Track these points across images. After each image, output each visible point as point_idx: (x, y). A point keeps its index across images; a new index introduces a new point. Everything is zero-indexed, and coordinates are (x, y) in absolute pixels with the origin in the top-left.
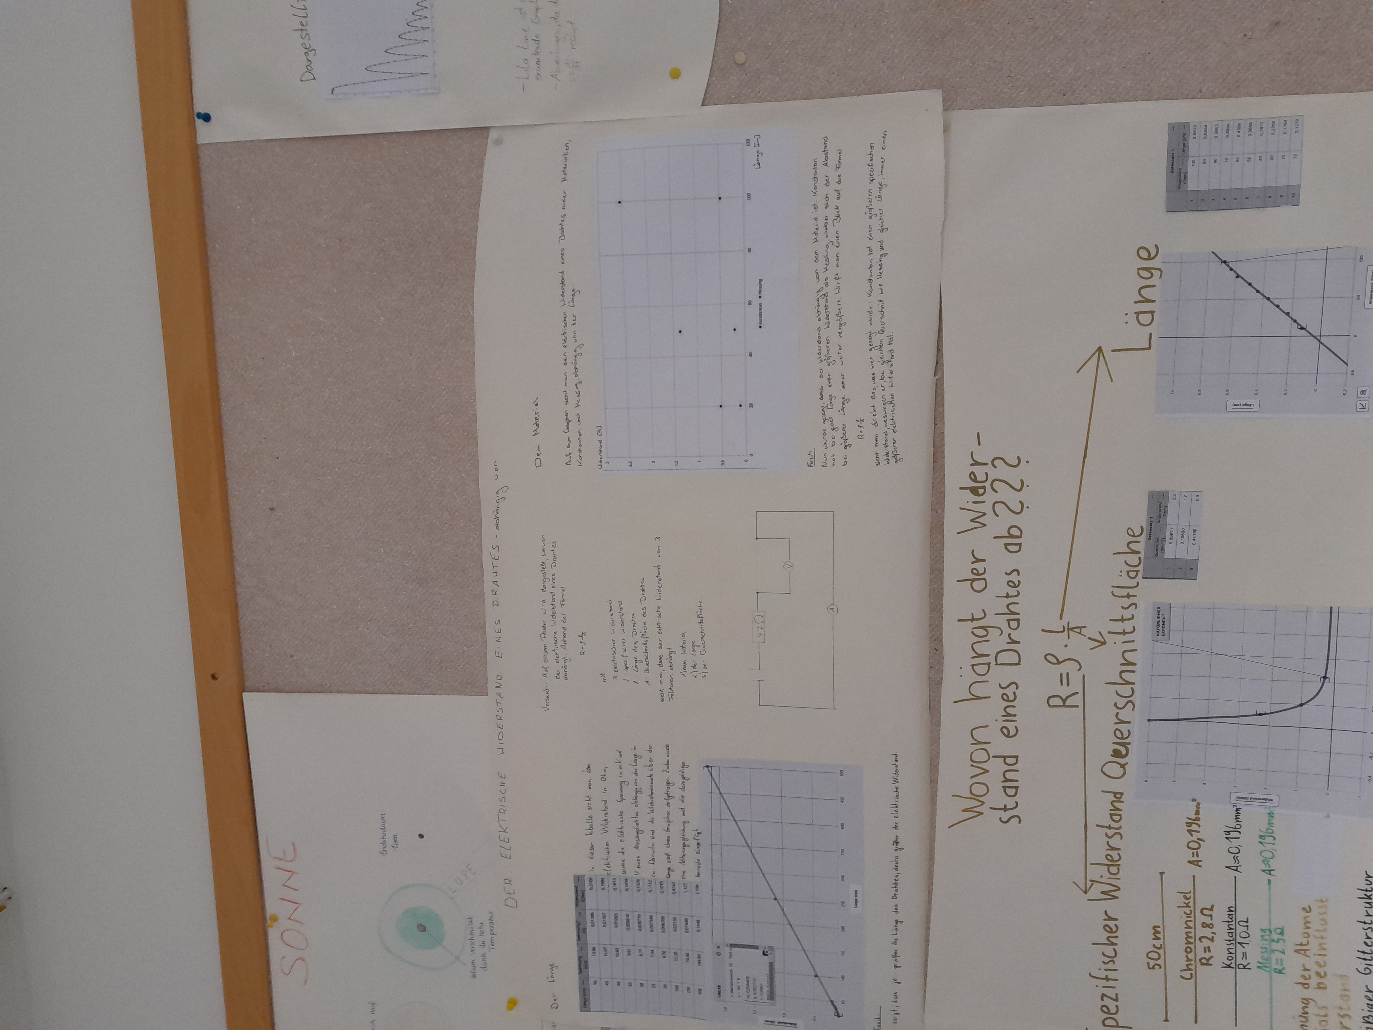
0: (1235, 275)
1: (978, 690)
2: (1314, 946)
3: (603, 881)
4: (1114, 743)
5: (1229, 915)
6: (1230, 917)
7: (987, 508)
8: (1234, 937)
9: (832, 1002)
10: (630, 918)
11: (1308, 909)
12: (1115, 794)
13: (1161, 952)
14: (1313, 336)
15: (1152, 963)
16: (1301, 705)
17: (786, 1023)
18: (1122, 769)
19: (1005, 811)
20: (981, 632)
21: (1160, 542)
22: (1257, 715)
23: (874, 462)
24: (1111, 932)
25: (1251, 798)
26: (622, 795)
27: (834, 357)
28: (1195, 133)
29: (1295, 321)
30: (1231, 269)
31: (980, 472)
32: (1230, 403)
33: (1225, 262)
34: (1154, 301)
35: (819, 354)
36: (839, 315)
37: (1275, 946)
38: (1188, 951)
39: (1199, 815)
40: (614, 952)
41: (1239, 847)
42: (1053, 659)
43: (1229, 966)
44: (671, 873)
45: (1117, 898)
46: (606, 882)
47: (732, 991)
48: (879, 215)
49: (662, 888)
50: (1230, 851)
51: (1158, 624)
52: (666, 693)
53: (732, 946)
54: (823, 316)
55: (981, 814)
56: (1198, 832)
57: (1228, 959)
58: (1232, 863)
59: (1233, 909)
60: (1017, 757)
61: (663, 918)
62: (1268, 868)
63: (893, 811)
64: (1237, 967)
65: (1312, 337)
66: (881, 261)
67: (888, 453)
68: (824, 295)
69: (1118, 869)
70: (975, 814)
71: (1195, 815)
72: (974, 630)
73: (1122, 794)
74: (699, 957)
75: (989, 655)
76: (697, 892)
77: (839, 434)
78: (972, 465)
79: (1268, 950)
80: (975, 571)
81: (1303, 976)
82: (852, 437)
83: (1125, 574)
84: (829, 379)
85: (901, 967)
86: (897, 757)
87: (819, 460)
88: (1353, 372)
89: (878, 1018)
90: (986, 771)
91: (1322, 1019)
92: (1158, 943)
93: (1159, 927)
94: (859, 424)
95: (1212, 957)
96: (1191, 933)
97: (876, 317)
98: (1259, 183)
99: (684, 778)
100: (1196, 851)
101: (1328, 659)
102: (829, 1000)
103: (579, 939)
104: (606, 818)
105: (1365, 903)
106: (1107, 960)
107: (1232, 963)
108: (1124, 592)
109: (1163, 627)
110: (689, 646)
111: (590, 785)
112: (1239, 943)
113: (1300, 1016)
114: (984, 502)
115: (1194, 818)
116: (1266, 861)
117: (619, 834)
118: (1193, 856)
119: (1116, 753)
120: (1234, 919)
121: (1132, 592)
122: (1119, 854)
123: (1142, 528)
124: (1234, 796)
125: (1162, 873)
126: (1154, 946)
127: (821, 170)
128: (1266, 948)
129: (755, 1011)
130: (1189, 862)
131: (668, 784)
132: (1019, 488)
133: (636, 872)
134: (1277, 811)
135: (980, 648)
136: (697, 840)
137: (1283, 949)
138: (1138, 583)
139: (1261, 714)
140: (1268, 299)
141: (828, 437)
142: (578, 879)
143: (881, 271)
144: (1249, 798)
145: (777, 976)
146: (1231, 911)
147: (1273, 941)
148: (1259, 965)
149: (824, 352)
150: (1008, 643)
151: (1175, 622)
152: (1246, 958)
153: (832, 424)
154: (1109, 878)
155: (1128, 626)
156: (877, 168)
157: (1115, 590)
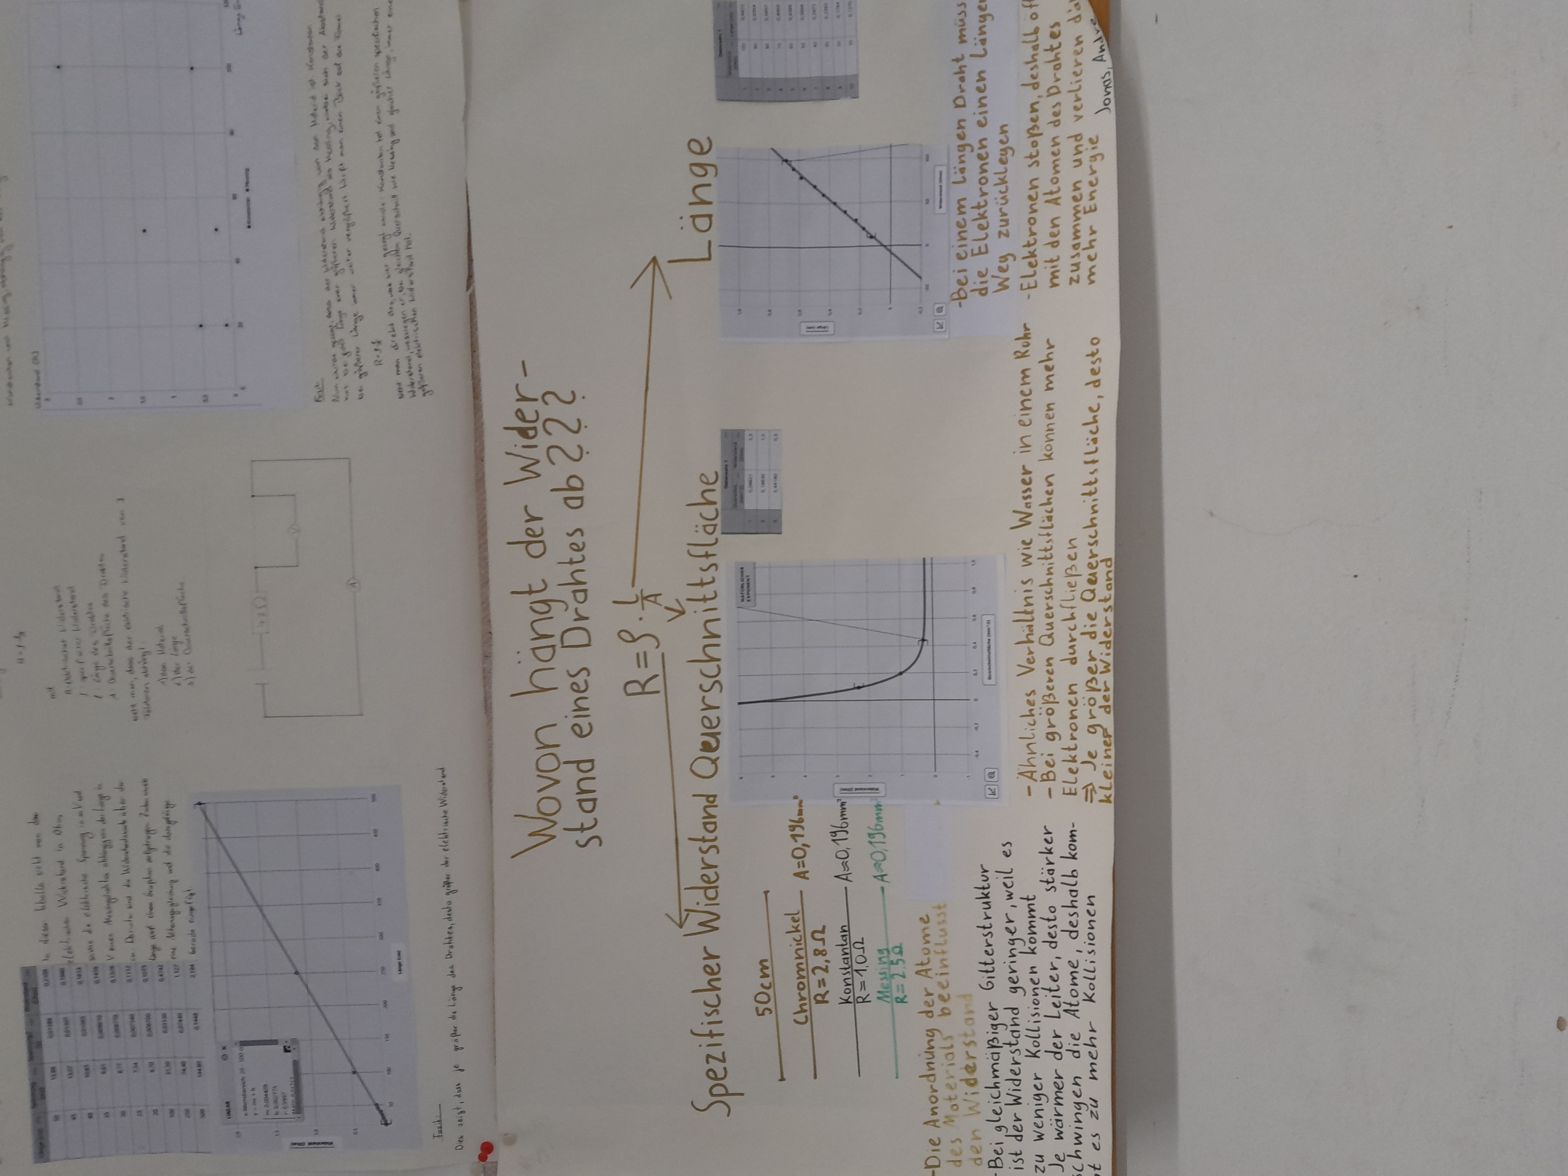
0: (798, 176)
1: (541, 680)
2: (935, 965)
3: (63, 972)
4: (703, 734)
5: (843, 936)
6: (844, 938)
7: (539, 453)
8: (850, 963)
9: (377, 1105)
10: (103, 1020)
11: (926, 919)
12: (708, 796)
13: (770, 992)
14: (882, 245)
15: (761, 1007)
16: (901, 673)
17: (319, 1143)
18: (713, 765)
19: (582, 832)
20: (542, 608)
21: (738, 490)
22: (854, 688)
23: (396, 394)
24: (713, 973)
25: (856, 789)
26: (84, 852)
27: (343, 265)
28: (743, 13)
29: (864, 229)
30: (794, 169)
31: (529, 410)
32: (804, 326)
33: (786, 161)
34: (710, 203)
35: (325, 261)
36: (347, 214)
37: (894, 969)
38: (801, 987)
39: (802, 815)
40: (83, 1071)
41: (847, 850)
42: (628, 637)
43: (847, 1002)
44: (157, 953)
45: (717, 929)
46: (67, 974)
47: (245, 1108)
48: (388, 94)
49: (145, 974)
50: (839, 856)
51: (742, 587)
52: (140, 708)
53: (244, 1043)
54: (327, 214)
55: (553, 837)
56: (802, 836)
57: (845, 993)
58: (840, 871)
59: (846, 928)
60: (592, 761)
61: (148, 1017)
62: (879, 874)
63: (441, 842)
64: (856, 1001)
65: (882, 248)
66: (392, 149)
67: (412, 384)
68: (327, 189)
69: (717, 892)
70: (546, 838)
71: (799, 815)
72: (534, 606)
73: (715, 796)
74: (199, 1065)
75: (552, 636)
76: (192, 974)
77: (352, 360)
78: (518, 400)
79: (888, 976)
80: (530, 532)
81: (926, 1002)
82: (368, 364)
83: (701, 529)
84: (338, 292)
85: (463, 1048)
86: (443, 771)
87: (329, 393)
88: (927, 287)
89: (438, 1121)
90: (557, 782)
91: (947, 1051)
92: (766, 982)
93: (766, 961)
94: (375, 346)
95: (827, 992)
96: (802, 964)
97: (390, 216)
98: (816, 73)
99: (169, 822)
100: (801, 860)
101: (924, 618)
102: (372, 1103)
103: (31, 1057)
104: (63, 885)
105: (984, 903)
106: (711, 1009)
107: (849, 997)
108: (701, 551)
109: (749, 590)
110: (168, 644)
111: (39, 841)
112: (856, 971)
113: (926, 1052)
114: (535, 446)
115: (797, 819)
116: (877, 865)
117: (83, 906)
118: (799, 867)
119: (706, 747)
120: (848, 941)
121: (711, 550)
122: (716, 873)
123: (716, 473)
124: (837, 787)
125: (766, 892)
126: (762, 985)
127: (319, 41)
128: (884, 973)
129: (276, 1131)
130: (795, 874)
131: (148, 831)
132: (576, 429)
133: (109, 956)
134: (883, 802)
135: (543, 628)
136: (189, 903)
137: (903, 972)
138: (717, 539)
139: (859, 688)
140: (835, 204)
141: (339, 364)
142: (28, 973)
143: (393, 160)
144: (854, 789)
145: (305, 1080)
146: (845, 931)
147: (892, 963)
148: (880, 995)
149: (330, 258)
150: (575, 620)
151: (761, 584)
152: (865, 989)
153: (343, 348)
154: (706, 905)
155: (708, 591)
156: (383, 39)
157: (692, 548)
